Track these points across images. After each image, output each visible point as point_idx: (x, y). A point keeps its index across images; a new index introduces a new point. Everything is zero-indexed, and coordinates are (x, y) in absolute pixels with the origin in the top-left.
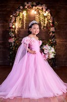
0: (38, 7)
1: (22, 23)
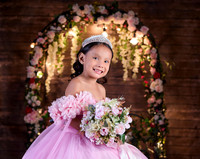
0: (112, 19)
1: (67, 60)
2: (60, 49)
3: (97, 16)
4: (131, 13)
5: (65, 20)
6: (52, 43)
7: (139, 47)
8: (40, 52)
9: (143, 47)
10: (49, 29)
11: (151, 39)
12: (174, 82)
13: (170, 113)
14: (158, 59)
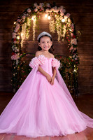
2: (28, 27)
3: (45, 8)
4: (62, 7)
5: (30, 11)
6: (24, 23)
8: (18, 26)
9: (67, 23)
10: (23, 15)
14: (75, 29)
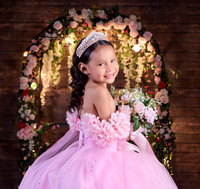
2: (56, 58)
3: (95, 21)
4: (133, 17)
5: (61, 26)
6: (47, 52)
7: (143, 55)
8: (34, 61)
9: (146, 54)
10: (44, 36)
11: (155, 45)
12: (181, 92)
13: (176, 126)
14: (163, 67)
